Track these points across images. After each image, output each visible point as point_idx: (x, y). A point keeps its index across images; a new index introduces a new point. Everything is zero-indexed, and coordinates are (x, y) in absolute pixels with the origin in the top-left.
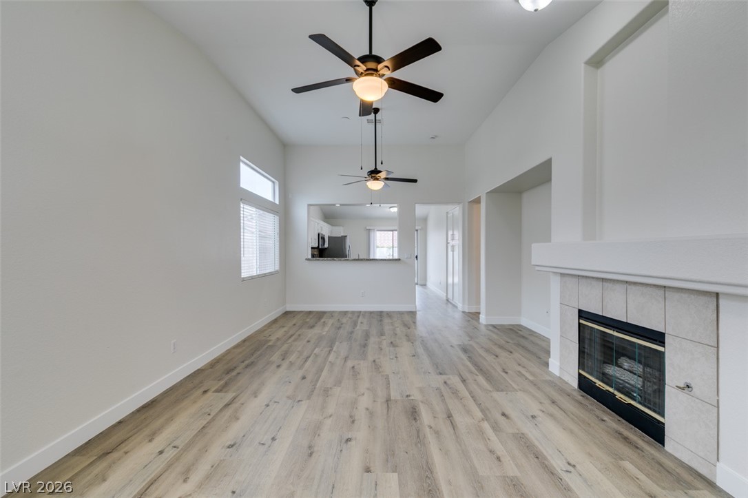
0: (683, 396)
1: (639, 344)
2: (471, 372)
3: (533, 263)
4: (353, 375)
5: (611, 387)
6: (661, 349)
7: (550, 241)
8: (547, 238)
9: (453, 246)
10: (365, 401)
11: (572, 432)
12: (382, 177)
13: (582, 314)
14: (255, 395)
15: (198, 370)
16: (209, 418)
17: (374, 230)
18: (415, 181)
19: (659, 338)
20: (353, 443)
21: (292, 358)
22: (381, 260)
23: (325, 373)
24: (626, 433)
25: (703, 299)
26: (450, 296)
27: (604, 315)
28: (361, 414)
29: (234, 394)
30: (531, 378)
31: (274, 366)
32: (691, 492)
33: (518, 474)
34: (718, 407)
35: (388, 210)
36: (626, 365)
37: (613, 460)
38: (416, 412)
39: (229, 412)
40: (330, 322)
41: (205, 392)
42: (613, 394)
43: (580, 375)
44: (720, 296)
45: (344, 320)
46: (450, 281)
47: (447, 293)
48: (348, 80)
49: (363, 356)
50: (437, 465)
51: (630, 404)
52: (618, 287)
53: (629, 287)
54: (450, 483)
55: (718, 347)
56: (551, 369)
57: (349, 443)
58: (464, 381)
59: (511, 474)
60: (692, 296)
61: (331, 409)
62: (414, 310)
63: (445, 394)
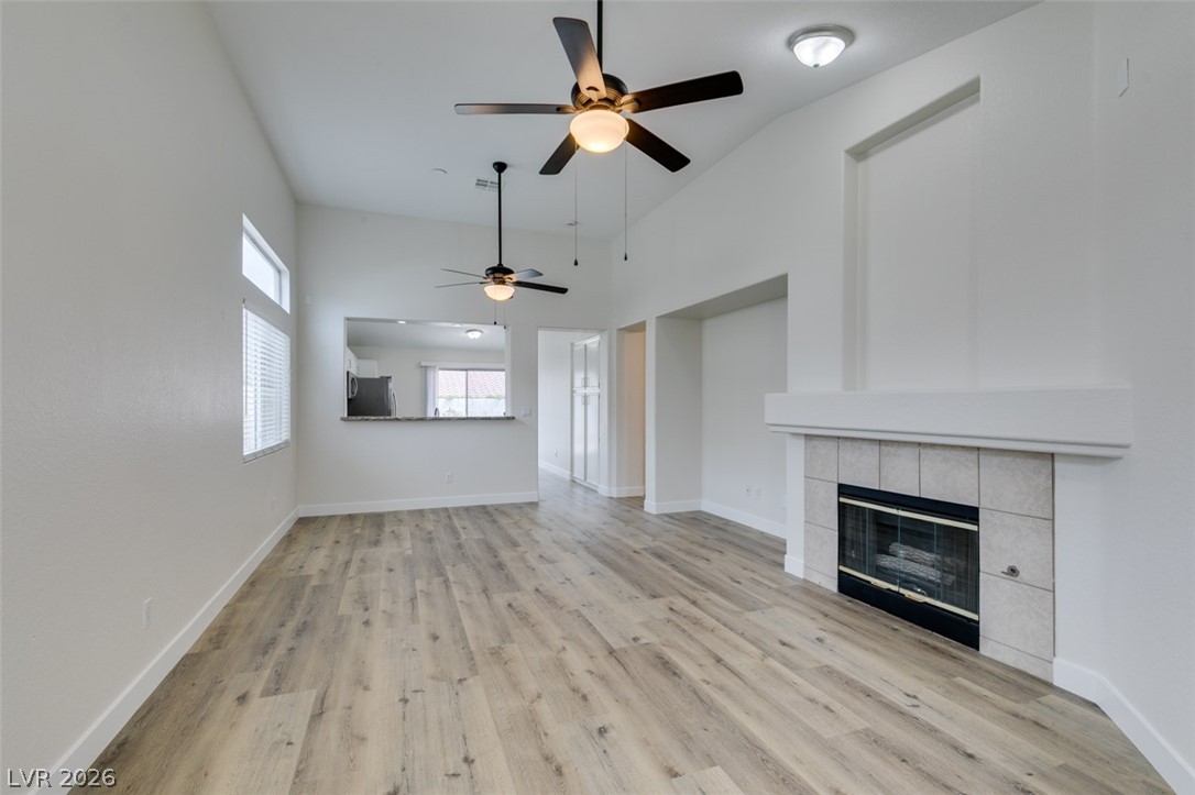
0: (1008, 584)
1: (938, 524)
2: (694, 589)
3: (766, 421)
4: (521, 619)
5: (895, 584)
6: (974, 528)
7: (786, 391)
8: (782, 387)
9: (585, 397)
10: (576, 660)
11: (876, 651)
12: (515, 280)
13: (844, 490)
14: (361, 683)
15: (187, 657)
16: (297, 749)
17: (434, 367)
18: (563, 291)
19: (971, 514)
20: (612, 734)
21: (382, 602)
22: (483, 419)
23: (467, 622)
24: (930, 641)
25: (1033, 463)
26: (579, 475)
27: (883, 489)
28: (587, 684)
29: (314, 692)
30: (774, 586)
31: (356, 626)
32: (1042, 699)
33: (867, 725)
34: (1054, 591)
35: (463, 334)
36: (902, 553)
37: (946, 679)
38: (667, 663)
39: (331, 728)
40: (405, 531)
41: (242, 699)
42: (898, 593)
43: (840, 572)
44: (1056, 458)
45: (430, 526)
46: (579, 448)
47: (572, 471)
48: (560, 109)
49: (510, 583)
50: (762, 739)
51: (926, 603)
52: (906, 452)
53: (922, 451)
54: (800, 761)
55: (1053, 520)
56: (787, 569)
57: (606, 735)
58: (694, 603)
59: (860, 728)
60: (1018, 460)
61: (531, 685)
62: (535, 500)
63: (685, 627)
